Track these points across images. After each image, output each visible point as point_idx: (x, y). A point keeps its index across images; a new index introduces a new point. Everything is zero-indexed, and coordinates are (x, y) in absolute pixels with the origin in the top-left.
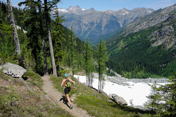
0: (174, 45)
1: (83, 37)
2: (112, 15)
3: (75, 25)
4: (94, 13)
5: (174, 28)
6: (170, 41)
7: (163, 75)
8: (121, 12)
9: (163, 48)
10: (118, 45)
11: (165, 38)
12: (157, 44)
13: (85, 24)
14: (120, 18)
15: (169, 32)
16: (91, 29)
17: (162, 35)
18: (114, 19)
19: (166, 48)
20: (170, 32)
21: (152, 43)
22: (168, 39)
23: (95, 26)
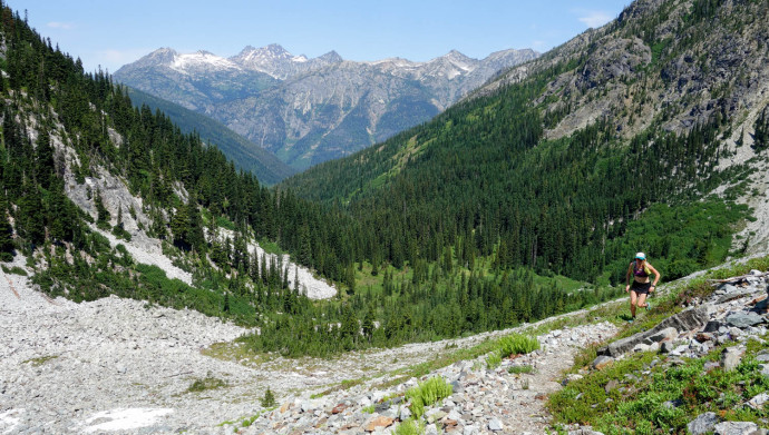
0: (659, 122)
1: (289, 162)
2: (410, 76)
3: (257, 114)
4: (335, 68)
5: (651, 46)
6: (637, 104)
7: (607, 274)
8: (442, 66)
9: (604, 140)
10: (395, 157)
11: (609, 94)
12: (572, 125)
13: (298, 113)
14: (438, 89)
15: (629, 63)
16: (325, 130)
17: (594, 84)
18: (416, 92)
19: (618, 141)
20: (633, 65)
21: (546, 126)
22: (627, 97)
23: (341, 120)
